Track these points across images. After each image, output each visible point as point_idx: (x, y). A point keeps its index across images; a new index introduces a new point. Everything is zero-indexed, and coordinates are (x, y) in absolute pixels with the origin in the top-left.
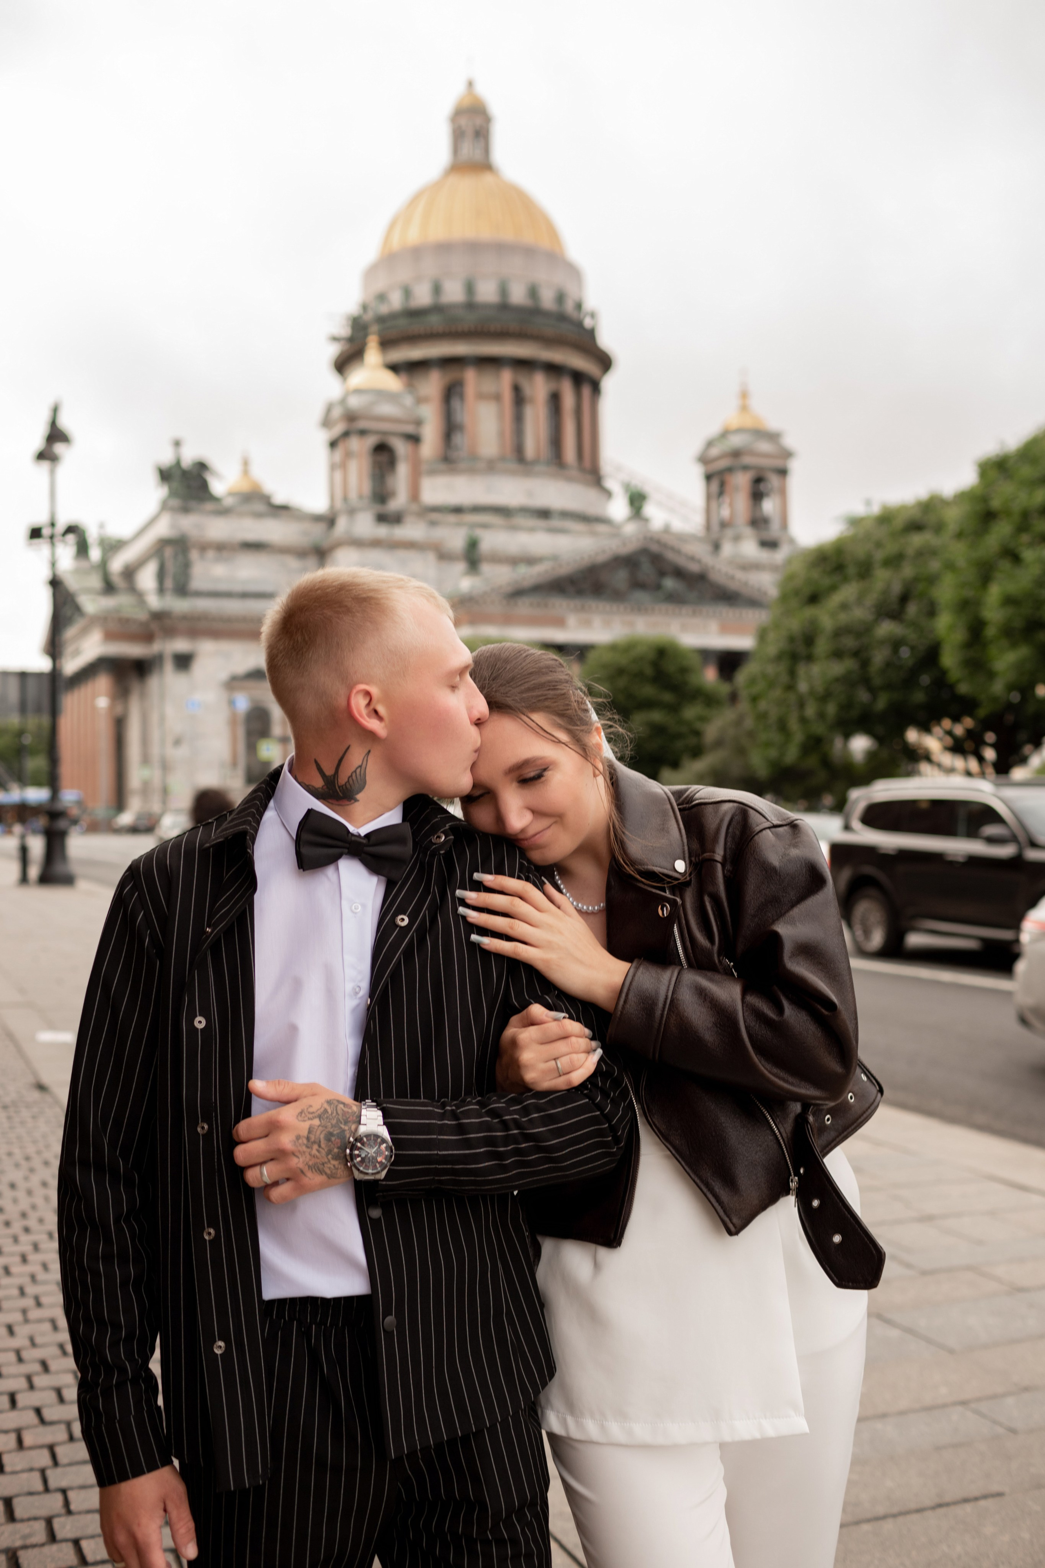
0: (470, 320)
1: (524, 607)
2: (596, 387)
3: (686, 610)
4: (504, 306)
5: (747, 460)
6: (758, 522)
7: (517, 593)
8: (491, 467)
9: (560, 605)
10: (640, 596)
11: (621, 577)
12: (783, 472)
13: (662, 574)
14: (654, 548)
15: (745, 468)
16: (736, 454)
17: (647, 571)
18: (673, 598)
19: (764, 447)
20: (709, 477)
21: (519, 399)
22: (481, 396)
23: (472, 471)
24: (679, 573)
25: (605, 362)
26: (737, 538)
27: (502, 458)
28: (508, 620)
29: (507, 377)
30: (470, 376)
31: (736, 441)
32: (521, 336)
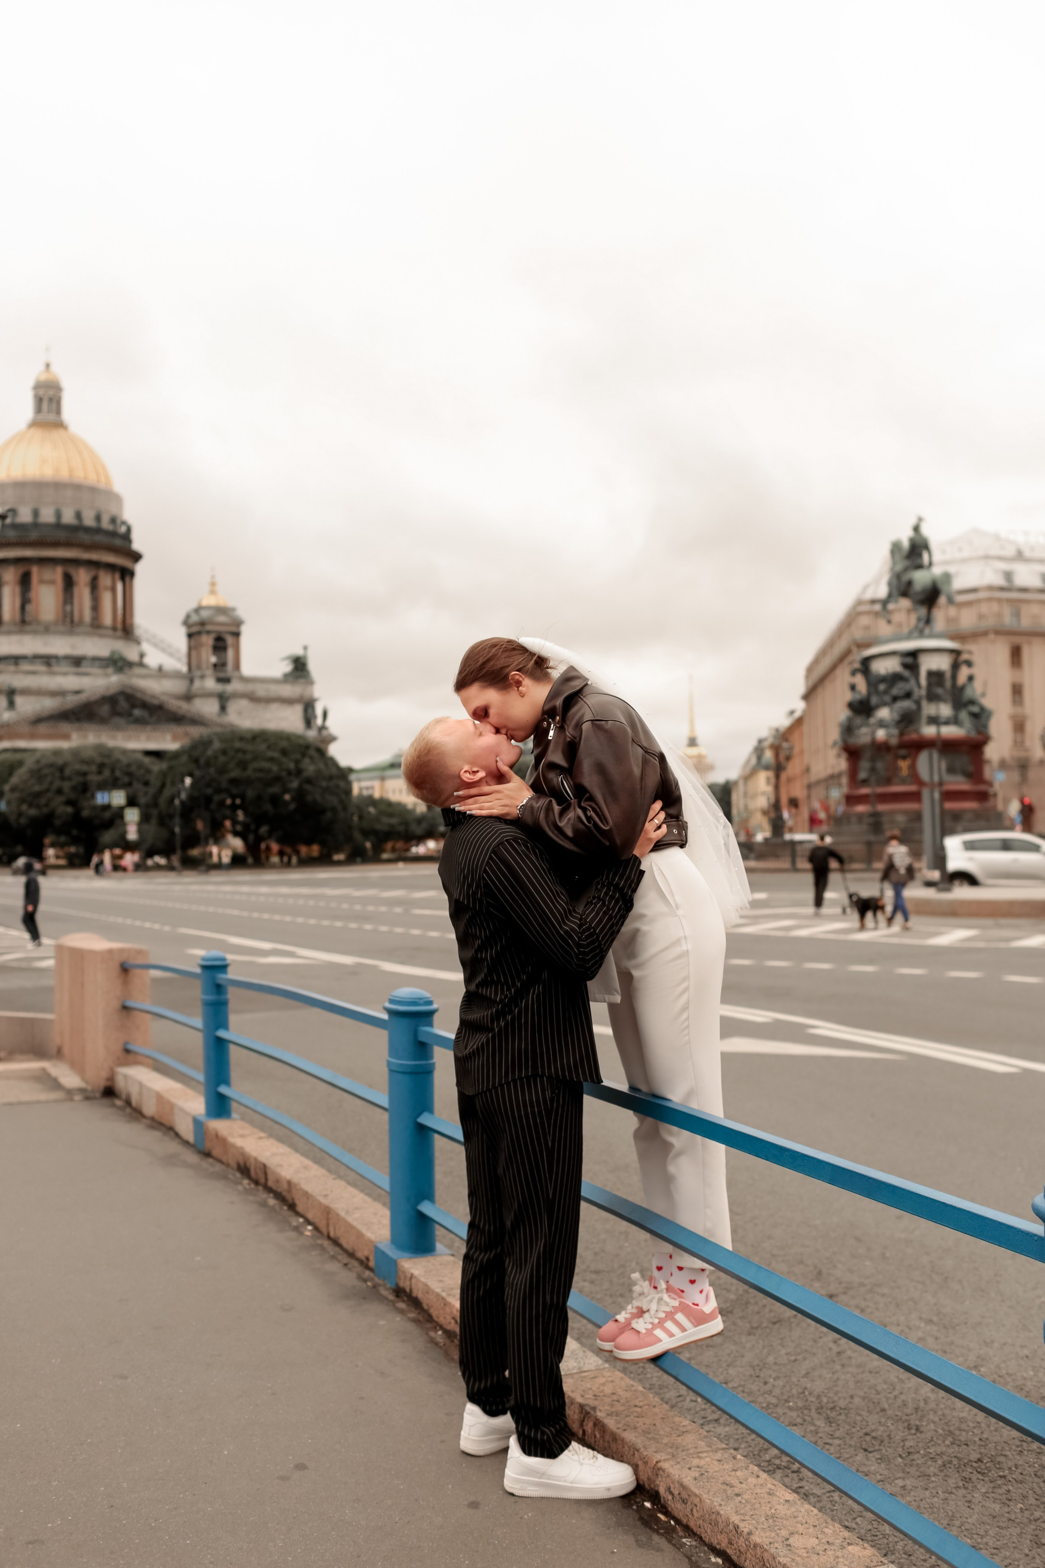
0: (34, 535)
1: (43, 728)
2: (132, 574)
3: (149, 728)
4: (58, 525)
5: (209, 627)
6: (219, 666)
7: (38, 720)
8: (46, 629)
9: (65, 727)
10: (117, 720)
11: (105, 709)
12: (237, 635)
13: (133, 706)
14: (128, 691)
15: (208, 632)
16: (202, 623)
17: (123, 704)
18: (140, 722)
19: (222, 619)
20: (190, 636)
21: (69, 583)
22: (42, 582)
23: (35, 632)
24: (144, 705)
25: (136, 557)
26: (202, 677)
27: (56, 623)
28: (33, 736)
29: (59, 571)
30: (35, 570)
31: (205, 614)
32: (68, 544)
